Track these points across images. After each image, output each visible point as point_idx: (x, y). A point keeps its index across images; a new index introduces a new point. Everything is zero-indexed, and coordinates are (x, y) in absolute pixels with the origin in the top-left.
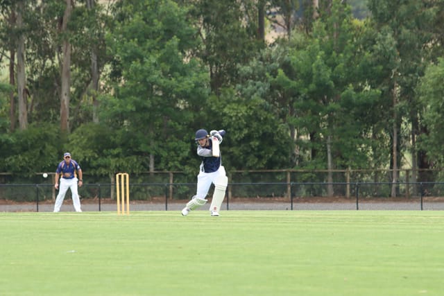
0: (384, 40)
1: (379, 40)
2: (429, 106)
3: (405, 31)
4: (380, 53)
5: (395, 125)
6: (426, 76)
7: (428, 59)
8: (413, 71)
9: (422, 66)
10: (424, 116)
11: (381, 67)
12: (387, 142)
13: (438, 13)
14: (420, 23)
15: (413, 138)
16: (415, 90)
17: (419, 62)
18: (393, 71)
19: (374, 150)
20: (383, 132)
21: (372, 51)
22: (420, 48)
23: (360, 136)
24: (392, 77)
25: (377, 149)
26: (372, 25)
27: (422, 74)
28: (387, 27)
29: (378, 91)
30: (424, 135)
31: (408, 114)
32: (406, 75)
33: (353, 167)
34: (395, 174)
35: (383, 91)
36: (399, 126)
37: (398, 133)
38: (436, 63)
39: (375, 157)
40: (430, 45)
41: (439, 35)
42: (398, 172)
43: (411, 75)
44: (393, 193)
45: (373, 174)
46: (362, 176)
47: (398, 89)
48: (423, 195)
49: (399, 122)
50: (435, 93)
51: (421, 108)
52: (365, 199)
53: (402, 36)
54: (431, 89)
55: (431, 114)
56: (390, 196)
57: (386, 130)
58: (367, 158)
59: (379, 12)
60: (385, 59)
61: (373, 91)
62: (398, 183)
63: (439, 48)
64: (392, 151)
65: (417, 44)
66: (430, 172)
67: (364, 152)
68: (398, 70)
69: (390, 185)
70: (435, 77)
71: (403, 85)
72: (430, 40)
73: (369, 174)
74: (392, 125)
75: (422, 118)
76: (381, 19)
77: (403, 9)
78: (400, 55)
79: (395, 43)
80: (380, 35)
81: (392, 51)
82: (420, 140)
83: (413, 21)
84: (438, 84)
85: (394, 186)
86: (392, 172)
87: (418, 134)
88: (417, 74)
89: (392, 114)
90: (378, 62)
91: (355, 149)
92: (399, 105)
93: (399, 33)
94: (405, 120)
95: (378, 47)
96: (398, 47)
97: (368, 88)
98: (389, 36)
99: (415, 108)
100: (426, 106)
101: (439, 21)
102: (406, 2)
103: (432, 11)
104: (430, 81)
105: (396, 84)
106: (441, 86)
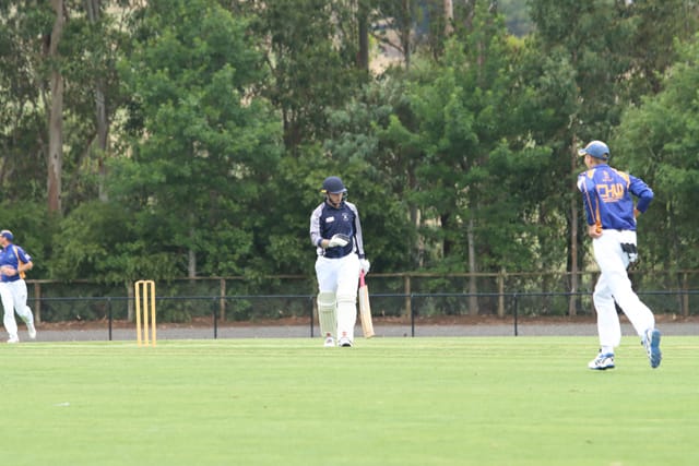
0: (557, 68)
1: (549, 69)
3: (589, 55)
4: (550, 89)
5: (574, 202)
6: (622, 125)
7: (626, 99)
8: (602, 118)
9: (615, 109)
11: (551, 112)
12: (562, 230)
13: (641, 26)
14: (613, 41)
17: (611, 102)
18: (571, 117)
19: (542, 241)
20: (555, 214)
21: (538, 85)
22: (613, 80)
23: (519, 220)
24: (569, 127)
25: (547, 240)
26: (538, 45)
27: (616, 122)
28: (562, 48)
29: (548, 149)
32: (591, 123)
33: (508, 268)
34: (574, 280)
35: (555, 149)
37: (579, 214)
38: (638, 104)
39: (544, 252)
40: (628, 75)
41: (642, 61)
42: (580, 277)
43: (598, 124)
44: (572, 308)
45: (539, 279)
46: (523, 283)
47: (578, 146)
50: (638, 151)
52: (527, 318)
53: (584, 62)
54: (630, 146)
56: (567, 314)
57: (561, 210)
58: (530, 255)
59: (549, 24)
60: (558, 99)
61: (540, 148)
62: (579, 293)
63: (643, 80)
64: (569, 244)
65: (608, 75)
67: (526, 245)
68: (578, 116)
69: (568, 296)
70: (636, 126)
71: (586, 139)
72: (629, 68)
73: (535, 280)
74: (569, 201)
76: (551, 36)
77: (586, 20)
78: (582, 92)
79: (574, 73)
80: (550, 62)
81: (569, 87)
83: (603, 39)
84: (641, 138)
85: (573, 298)
86: (570, 276)
88: (608, 122)
89: (569, 185)
90: (548, 104)
91: (512, 241)
93: (580, 57)
95: (547, 79)
96: (579, 79)
97: (531, 144)
98: (565, 61)
101: (643, 39)
102: (591, 10)
103: (631, 23)
104: (630, 132)
105: (576, 138)
106: (646, 141)
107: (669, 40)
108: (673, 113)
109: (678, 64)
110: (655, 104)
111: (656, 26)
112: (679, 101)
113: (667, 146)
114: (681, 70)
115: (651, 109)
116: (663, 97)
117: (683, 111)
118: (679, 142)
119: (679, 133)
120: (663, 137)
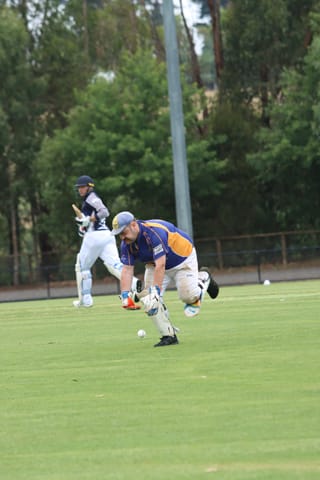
2: (47, 184)
3: (16, 104)
5: (12, 207)
6: (42, 152)
7: (42, 133)
8: (27, 147)
9: (36, 141)
10: (43, 195)
13: (50, 82)
14: (32, 93)
15: (33, 219)
16: (31, 167)
17: (33, 136)
18: (7, 148)
22: (32, 120)
24: (5, 154)
27: (37, 149)
30: (44, 215)
31: (25, 193)
32: (21, 152)
34: (16, 261)
36: (16, 207)
37: (17, 215)
38: (52, 135)
40: (43, 117)
41: (52, 106)
42: (19, 258)
43: (25, 151)
44: (16, 280)
47: (12, 167)
48: (49, 280)
49: (17, 203)
50: (54, 169)
51: (39, 186)
53: (13, 109)
54: (49, 165)
55: (51, 192)
56: (12, 284)
57: (3, 213)
62: (20, 268)
63: (52, 119)
64: (11, 236)
65: (29, 117)
66: (54, 255)
68: (12, 147)
69: (12, 272)
70: (52, 151)
71: (18, 162)
72: (43, 112)
74: (9, 206)
75: (41, 197)
77: (12, 80)
78: (13, 131)
79: (6, 117)
81: (4, 127)
82: (41, 221)
83: (24, 92)
84: (55, 160)
85: (16, 274)
86: (13, 259)
87: (37, 214)
88: (32, 149)
89: (8, 195)
92: (15, 184)
93: (10, 105)
94: (22, 200)
96: (10, 121)
99: (32, 187)
100: (44, 183)
101: (52, 91)
102: (15, 73)
103: (43, 81)
104: (48, 156)
105: (10, 162)
106: (60, 162)
107: (70, 90)
108: (77, 141)
109: (78, 107)
110: (64, 136)
111: (60, 81)
112: (79, 132)
113: (75, 164)
114: (80, 111)
115: (62, 139)
116: (69, 130)
117: (83, 140)
118: (82, 161)
119: (82, 154)
120: (71, 158)
